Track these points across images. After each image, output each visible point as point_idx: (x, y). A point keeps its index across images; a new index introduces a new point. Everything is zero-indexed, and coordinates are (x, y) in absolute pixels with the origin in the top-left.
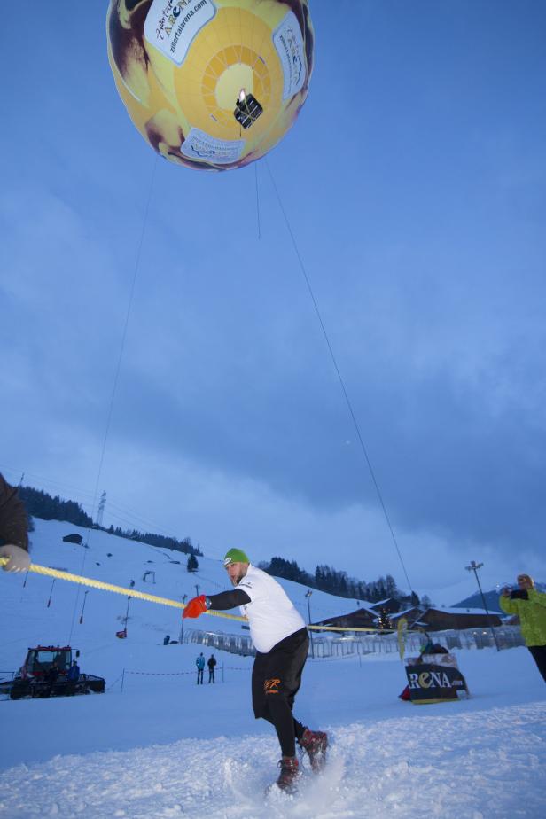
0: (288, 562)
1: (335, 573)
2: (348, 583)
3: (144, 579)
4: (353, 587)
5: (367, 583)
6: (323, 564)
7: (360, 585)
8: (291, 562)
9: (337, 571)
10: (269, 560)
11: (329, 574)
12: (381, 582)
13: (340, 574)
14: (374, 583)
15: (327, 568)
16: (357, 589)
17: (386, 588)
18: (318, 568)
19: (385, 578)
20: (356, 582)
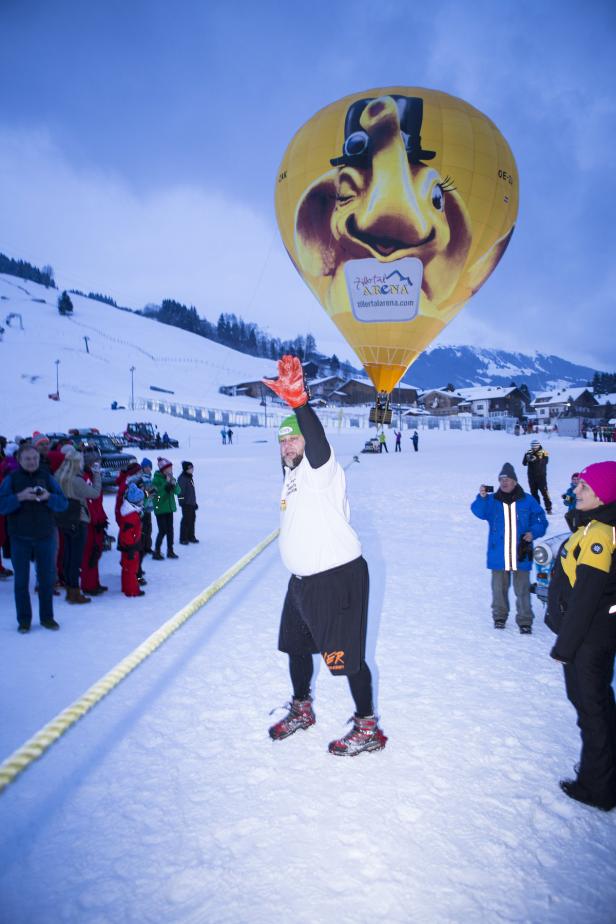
0: (185, 307)
1: (243, 325)
2: (259, 337)
3: (8, 323)
4: (264, 343)
5: (282, 341)
6: (230, 313)
7: (273, 342)
8: (188, 307)
9: (246, 322)
10: (160, 303)
11: (235, 325)
12: (299, 340)
13: (249, 326)
14: (291, 342)
15: (234, 317)
16: (269, 346)
17: (304, 348)
18: (222, 316)
19: (305, 337)
20: (269, 339)
